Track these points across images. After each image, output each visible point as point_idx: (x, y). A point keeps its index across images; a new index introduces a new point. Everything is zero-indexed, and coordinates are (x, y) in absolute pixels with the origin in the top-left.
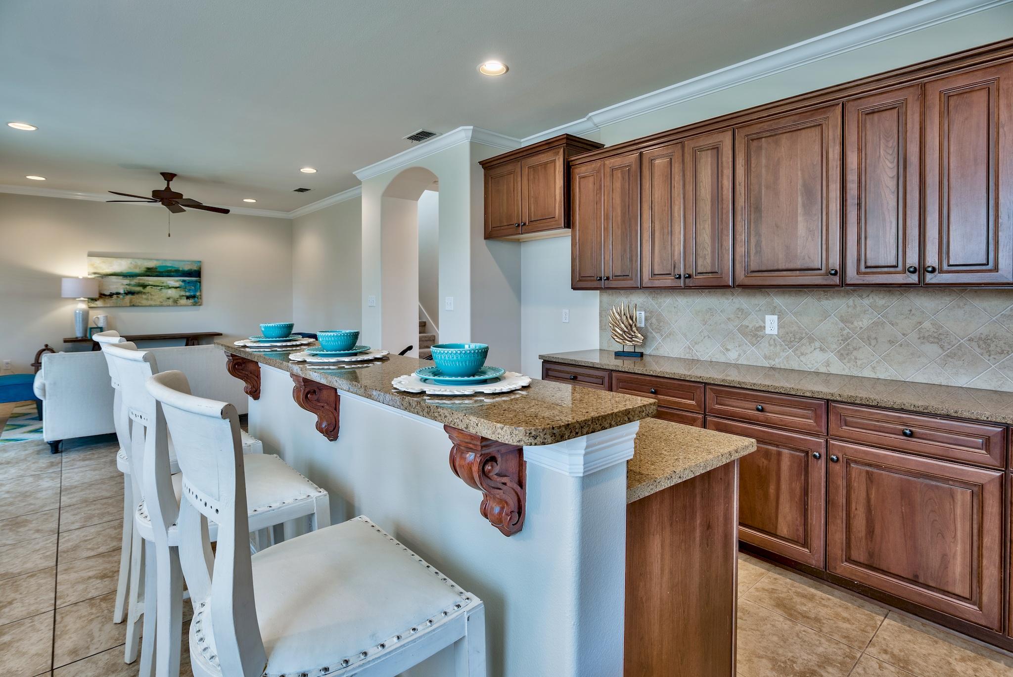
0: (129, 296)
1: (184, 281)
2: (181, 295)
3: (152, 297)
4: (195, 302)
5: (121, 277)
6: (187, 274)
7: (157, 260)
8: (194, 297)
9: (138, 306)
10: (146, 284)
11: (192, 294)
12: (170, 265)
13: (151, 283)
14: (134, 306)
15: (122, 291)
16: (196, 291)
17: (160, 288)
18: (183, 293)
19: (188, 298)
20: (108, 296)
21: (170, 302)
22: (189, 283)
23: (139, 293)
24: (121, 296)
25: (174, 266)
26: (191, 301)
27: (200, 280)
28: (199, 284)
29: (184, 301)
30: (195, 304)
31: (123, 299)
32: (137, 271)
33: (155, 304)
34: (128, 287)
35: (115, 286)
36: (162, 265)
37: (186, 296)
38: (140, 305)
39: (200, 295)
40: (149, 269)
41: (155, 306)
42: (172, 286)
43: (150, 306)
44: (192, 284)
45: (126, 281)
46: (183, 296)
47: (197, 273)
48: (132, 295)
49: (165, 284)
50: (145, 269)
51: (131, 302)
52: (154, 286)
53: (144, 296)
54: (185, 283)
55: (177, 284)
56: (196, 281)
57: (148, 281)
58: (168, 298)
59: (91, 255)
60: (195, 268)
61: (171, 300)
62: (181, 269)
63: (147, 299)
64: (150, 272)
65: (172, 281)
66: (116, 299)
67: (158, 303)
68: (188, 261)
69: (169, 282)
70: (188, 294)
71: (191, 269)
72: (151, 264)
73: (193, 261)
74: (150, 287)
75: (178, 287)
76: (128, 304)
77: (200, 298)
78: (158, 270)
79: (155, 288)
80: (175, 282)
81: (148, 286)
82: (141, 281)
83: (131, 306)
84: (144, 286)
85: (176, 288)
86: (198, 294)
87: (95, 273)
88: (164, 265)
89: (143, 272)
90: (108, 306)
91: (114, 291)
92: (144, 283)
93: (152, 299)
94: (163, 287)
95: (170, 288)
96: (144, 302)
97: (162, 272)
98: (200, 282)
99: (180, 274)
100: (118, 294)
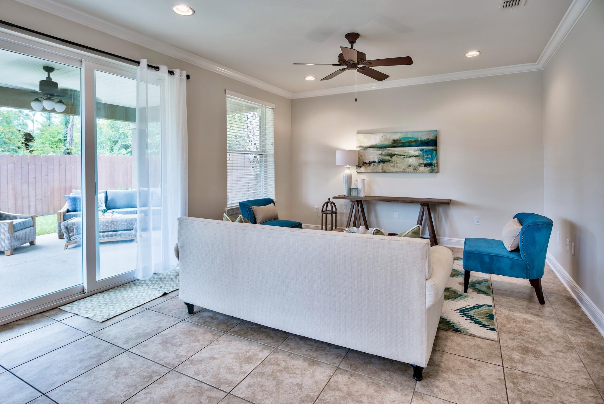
0: (381, 164)
1: (422, 150)
2: (420, 163)
3: (398, 165)
4: (432, 169)
5: (376, 149)
6: (425, 143)
7: (401, 133)
8: (431, 164)
9: (387, 172)
10: (392, 154)
11: (429, 162)
12: (411, 136)
13: (396, 153)
14: (384, 172)
15: (377, 161)
16: (432, 159)
17: (403, 156)
18: (421, 161)
19: (426, 165)
20: (368, 164)
21: (411, 169)
22: (426, 151)
23: (388, 161)
24: (376, 164)
25: (414, 137)
26: (428, 169)
27: (437, 148)
28: (435, 152)
29: (422, 169)
30: (432, 171)
31: (378, 166)
32: (387, 143)
33: (400, 171)
34: (380, 156)
35: (372, 156)
36: (404, 137)
37: (424, 164)
38: (389, 171)
39: (437, 163)
40: (395, 141)
41: (400, 172)
42: (413, 155)
43: (396, 172)
44: (429, 153)
45: (379, 152)
46: (421, 164)
47: (433, 142)
48: (383, 163)
49: (407, 154)
50: (392, 141)
51: (382, 169)
52: (399, 155)
53: (391, 164)
54: (423, 152)
55: (416, 153)
56: (433, 150)
57: (394, 151)
58: (410, 166)
59: (359, 133)
60: (431, 137)
61: (412, 167)
62: (419, 139)
63: (394, 167)
64: (396, 143)
65: (413, 151)
66: (373, 167)
67: (402, 170)
68: (425, 131)
69: (410, 151)
70: (425, 162)
71: (428, 139)
72: (396, 137)
73: (429, 131)
74: (396, 156)
75: (417, 156)
76: (381, 171)
77: (437, 166)
78: (401, 141)
79: (400, 157)
80: (415, 151)
81: (394, 155)
82: (389, 152)
83: (382, 172)
84: (392, 156)
85: (416, 156)
86: (434, 162)
87: (360, 147)
88: (406, 136)
89: (391, 144)
90: (368, 172)
91: (372, 160)
92: (391, 153)
93: (397, 167)
94: (405, 156)
95: (411, 157)
96: (392, 169)
97: (405, 143)
98: (436, 151)
99: (419, 144)
100: (374, 162)
